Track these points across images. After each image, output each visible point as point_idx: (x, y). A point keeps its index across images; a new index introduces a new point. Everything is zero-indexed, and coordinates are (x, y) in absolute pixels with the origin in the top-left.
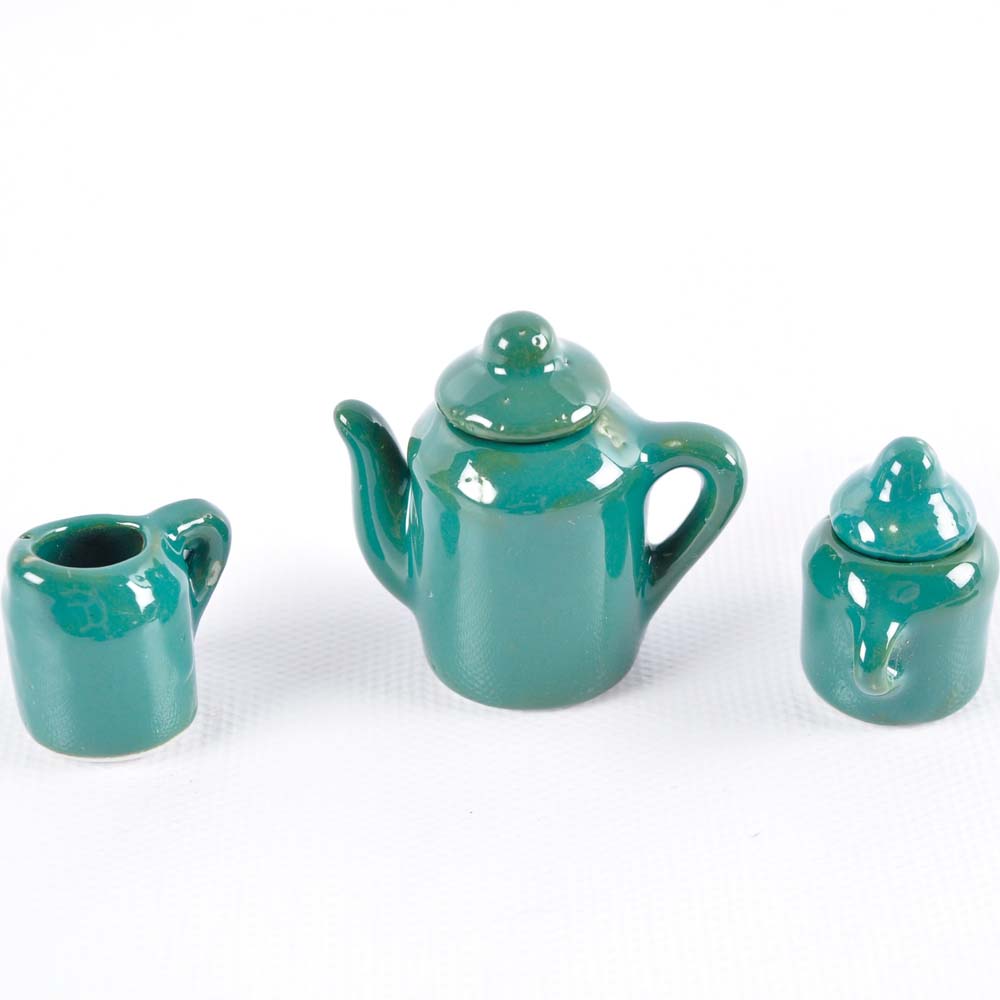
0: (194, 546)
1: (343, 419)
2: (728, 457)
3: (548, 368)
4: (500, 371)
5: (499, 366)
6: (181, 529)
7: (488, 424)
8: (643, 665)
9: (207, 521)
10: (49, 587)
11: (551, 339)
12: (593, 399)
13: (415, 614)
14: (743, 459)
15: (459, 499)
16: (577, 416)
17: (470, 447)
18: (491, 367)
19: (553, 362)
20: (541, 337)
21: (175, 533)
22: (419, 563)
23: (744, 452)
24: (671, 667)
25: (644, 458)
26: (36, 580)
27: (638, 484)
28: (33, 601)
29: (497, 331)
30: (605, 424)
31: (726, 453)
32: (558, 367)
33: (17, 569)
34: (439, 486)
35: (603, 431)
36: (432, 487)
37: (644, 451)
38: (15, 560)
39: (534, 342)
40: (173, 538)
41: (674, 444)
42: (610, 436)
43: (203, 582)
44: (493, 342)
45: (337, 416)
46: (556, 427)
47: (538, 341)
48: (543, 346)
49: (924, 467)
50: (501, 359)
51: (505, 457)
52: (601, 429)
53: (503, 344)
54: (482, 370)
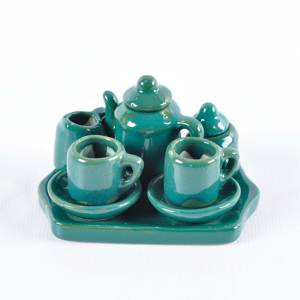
3: (155, 91)
4: (141, 92)
11: (156, 83)
18: (138, 91)
29: (141, 80)
44: (139, 83)
49: (213, 112)
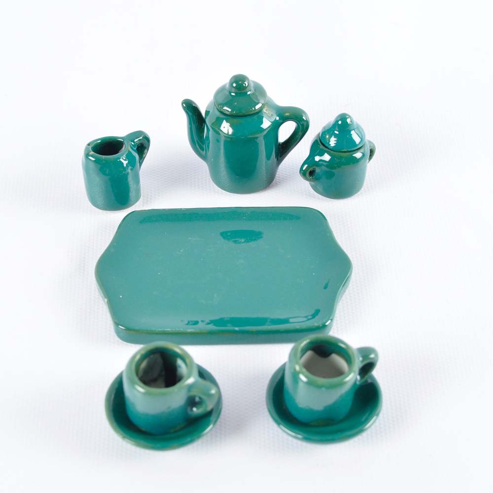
0: (139, 145)
1: (184, 105)
2: (304, 118)
3: (249, 93)
5: (233, 93)
6: (135, 141)
7: (230, 110)
8: (277, 178)
9: (143, 138)
10: (97, 161)
11: (249, 82)
12: (262, 101)
13: (207, 163)
14: (308, 118)
15: (221, 133)
16: (257, 107)
17: (224, 117)
18: (230, 93)
19: (250, 91)
20: (246, 83)
21: (134, 142)
22: (208, 148)
23: (308, 115)
24: (286, 179)
25: (278, 118)
26: (93, 159)
27: (276, 126)
28: (92, 165)
29: (232, 81)
30: (266, 109)
31: (303, 116)
32: (252, 92)
33: (87, 155)
34: (214, 127)
35: (265, 111)
36: (212, 128)
37: (277, 116)
38: (87, 153)
39: (244, 85)
40: (133, 144)
41: (287, 114)
42: (267, 112)
43: (142, 156)
44: (231, 84)
45: (182, 104)
46: (251, 111)
47: (245, 84)
48: (247, 85)
50: (233, 90)
51: (235, 120)
52: (264, 110)
53: (234, 85)
54: (228, 93)
